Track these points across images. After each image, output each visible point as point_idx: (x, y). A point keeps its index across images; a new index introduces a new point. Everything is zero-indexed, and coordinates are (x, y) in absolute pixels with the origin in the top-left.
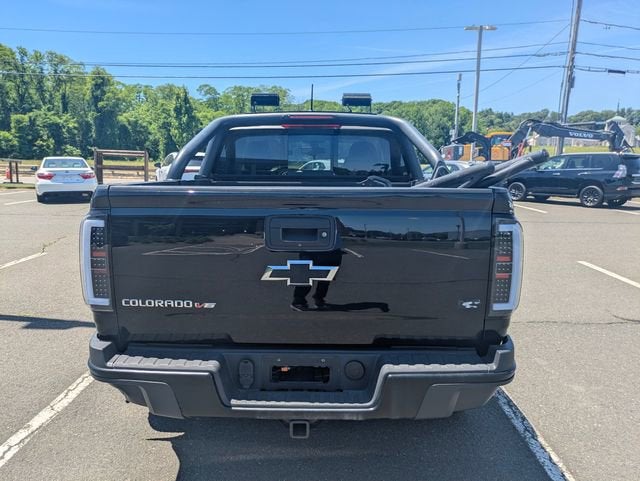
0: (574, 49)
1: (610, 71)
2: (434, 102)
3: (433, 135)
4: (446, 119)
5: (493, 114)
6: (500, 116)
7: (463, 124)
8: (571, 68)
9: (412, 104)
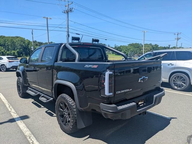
0: (68, 27)
1: (77, 34)
2: (17, 37)
3: (18, 48)
4: (22, 43)
5: (37, 42)
6: (39, 43)
7: (28, 45)
8: (68, 32)
9: (9, 37)
